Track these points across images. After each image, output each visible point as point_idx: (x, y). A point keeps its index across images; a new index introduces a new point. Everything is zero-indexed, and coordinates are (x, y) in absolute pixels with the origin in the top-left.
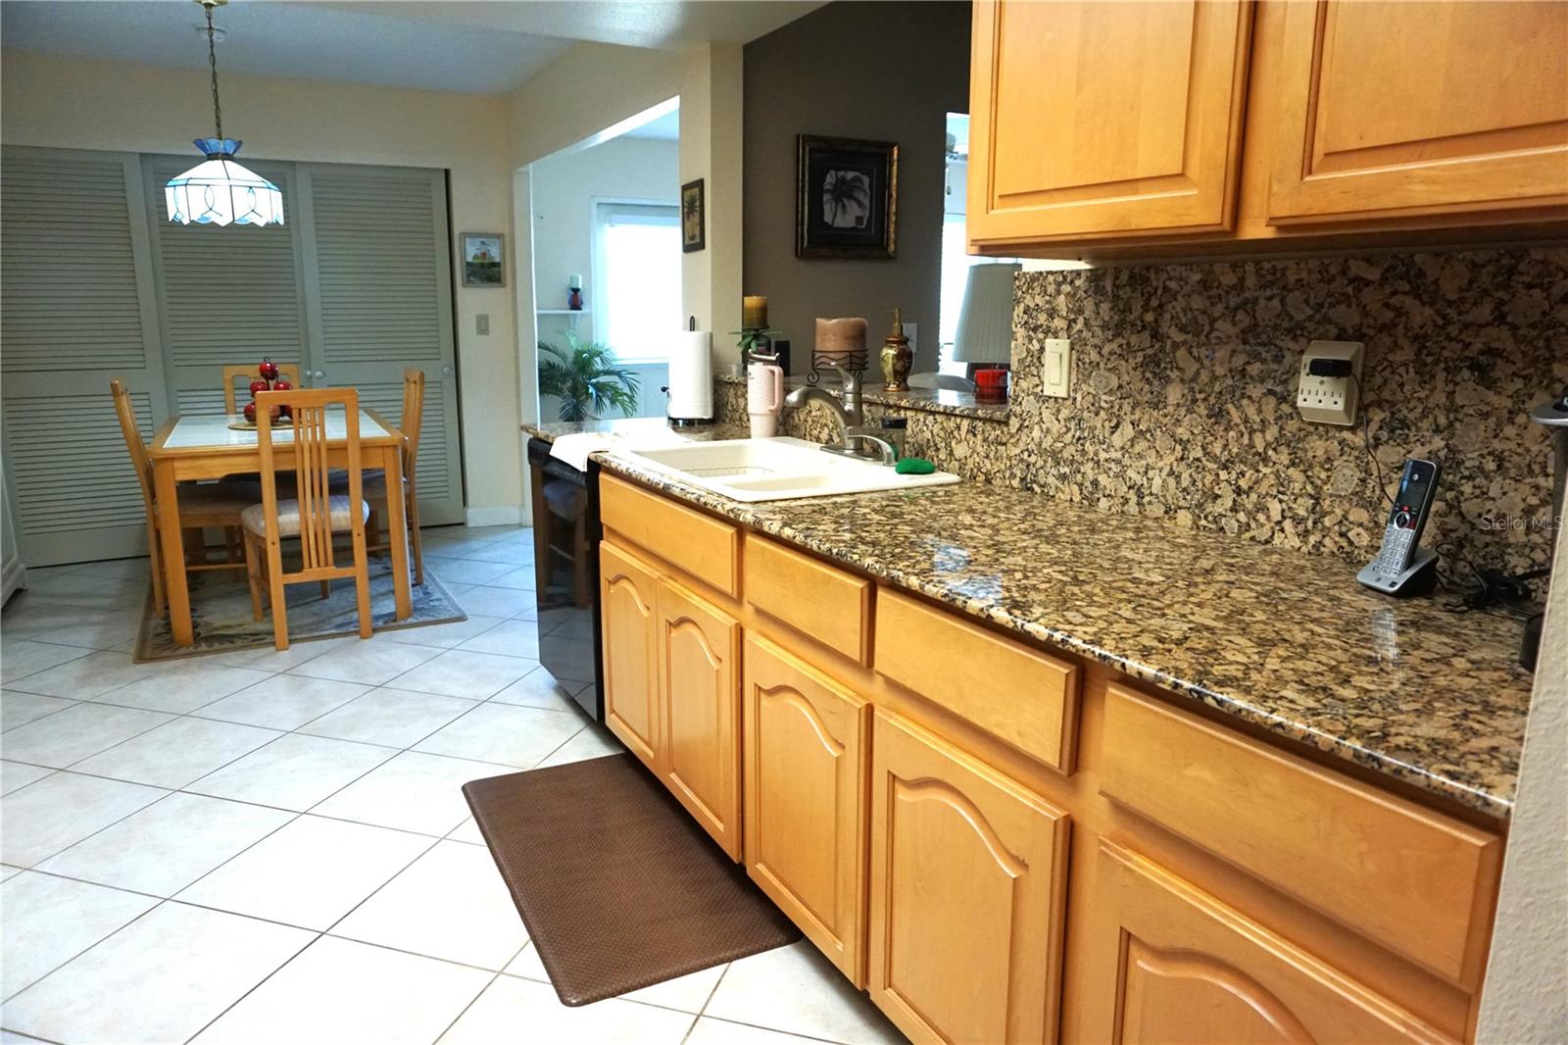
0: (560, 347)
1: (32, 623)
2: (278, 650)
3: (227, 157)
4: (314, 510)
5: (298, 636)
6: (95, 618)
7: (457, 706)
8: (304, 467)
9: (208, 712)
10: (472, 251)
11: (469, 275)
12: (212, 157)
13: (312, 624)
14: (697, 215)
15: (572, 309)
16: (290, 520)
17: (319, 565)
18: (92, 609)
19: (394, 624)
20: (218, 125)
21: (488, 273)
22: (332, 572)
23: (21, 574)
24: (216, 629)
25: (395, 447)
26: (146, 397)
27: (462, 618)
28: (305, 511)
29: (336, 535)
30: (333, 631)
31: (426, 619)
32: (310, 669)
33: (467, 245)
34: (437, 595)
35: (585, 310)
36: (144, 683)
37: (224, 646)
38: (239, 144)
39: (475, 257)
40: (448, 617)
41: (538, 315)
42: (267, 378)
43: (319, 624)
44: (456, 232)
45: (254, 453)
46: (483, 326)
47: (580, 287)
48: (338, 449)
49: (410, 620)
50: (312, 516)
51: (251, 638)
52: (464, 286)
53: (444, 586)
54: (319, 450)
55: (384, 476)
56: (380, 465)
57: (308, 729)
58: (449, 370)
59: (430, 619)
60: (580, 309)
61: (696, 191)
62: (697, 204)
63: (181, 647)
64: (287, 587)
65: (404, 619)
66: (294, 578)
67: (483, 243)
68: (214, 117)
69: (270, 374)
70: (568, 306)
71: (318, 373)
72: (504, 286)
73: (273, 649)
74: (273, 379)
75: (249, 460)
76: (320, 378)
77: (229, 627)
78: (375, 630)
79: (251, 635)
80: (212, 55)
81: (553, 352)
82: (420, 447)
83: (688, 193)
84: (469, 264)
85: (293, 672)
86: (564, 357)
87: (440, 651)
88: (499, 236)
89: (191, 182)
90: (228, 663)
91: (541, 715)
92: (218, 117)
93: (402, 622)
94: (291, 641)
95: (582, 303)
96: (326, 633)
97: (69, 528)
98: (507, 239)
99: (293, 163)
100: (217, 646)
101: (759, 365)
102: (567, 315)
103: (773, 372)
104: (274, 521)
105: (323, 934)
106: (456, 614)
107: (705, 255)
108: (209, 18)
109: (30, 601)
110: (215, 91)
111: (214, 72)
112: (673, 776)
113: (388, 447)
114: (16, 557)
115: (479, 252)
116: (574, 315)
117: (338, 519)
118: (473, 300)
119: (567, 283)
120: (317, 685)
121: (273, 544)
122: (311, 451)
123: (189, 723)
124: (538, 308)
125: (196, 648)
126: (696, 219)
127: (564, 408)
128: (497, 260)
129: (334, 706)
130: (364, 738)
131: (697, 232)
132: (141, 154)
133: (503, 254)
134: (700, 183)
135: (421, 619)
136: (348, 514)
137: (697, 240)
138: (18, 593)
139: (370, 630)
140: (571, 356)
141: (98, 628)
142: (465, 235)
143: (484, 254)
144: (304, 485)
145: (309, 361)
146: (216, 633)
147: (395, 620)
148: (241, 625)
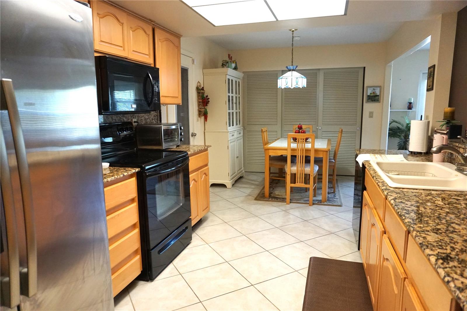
0: (402, 122)
1: (240, 185)
2: (287, 204)
3: (293, 70)
4: (300, 167)
5: (293, 201)
6: (253, 187)
7: (324, 232)
8: (299, 154)
9: (262, 217)
10: (369, 92)
11: (368, 99)
12: (290, 70)
13: (298, 199)
14: (432, 78)
15: (408, 109)
16: (294, 169)
17: (300, 183)
18: (253, 184)
19: (320, 203)
20: (292, 62)
21: (374, 98)
22: (303, 185)
23: (243, 173)
24: (276, 195)
25: (327, 151)
26: (276, 132)
27: (340, 206)
28: (298, 167)
29: (306, 175)
30: (303, 202)
31: (330, 204)
32: (291, 211)
33: (368, 90)
34: (337, 197)
35: (413, 110)
36: (253, 206)
37: (275, 200)
38: (297, 66)
39: (371, 94)
40: (336, 204)
41: (390, 111)
42: (299, 129)
43: (300, 199)
44: (365, 86)
45: (286, 150)
46: (371, 115)
47: (412, 102)
48: (308, 150)
49: (325, 203)
50: (299, 169)
51: (282, 199)
52: (366, 103)
53: (341, 195)
54: (303, 150)
55: (323, 160)
56: (321, 156)
57: (281, 228)
58: (359, 129)
59: (331, 204)
60: (411, 109)
61: (432, 69)
62: (432, 74)
63: (266, 198)
64: (291, 188)
65: (324, 202)
66: (293, 185)
67: (374, 89)
68: (291, 60)
69: (300, 128)
70: (407, 108)
71: (320, 128)
72: (380, 102)
73: (286, 203)
74: (301, 129)
75: (285, 151)
76: (320, 129)
77: (279, 195)
78: (313, 204)
79: (283, 198)
80: (293, 44)
81: (398, 123)
82: (339, 153)
83: (430, 70)
84: (368, 96)
85: (287, 211)
86: (403, 126)
87: (328, 214)
88: (380, 87)
89: (283, 78)
90: (274, 205)
91: (347, 242)
92: (292, 60)
93: (323, 203)
94: (290, 202)
95: (412, 107)
96: (301, 202)
97: (257, 163)
98: (382, 88)
99: (319, 69)
100: (273, 200)
101: (438, 135)
102: (407, 111)
103: (443, 137)
104: (290, 169)
105: (252, 285)
106: (339, 204)
107: (433, 92)
108: (293, 34)
109: (243, 180)
110: (292, 53)
111: (293, 48)
112: (368, 277)
113: (325, 151)
114: (242, 169)
115: (372, 92)
116: (409, 111)
117: (307, 170)
118: (369, 107)
119: (408, 101)
120: (291, 216)
121: (289, 175)
122: (301, 150)
123: (257, 218)
124: (390, 109)
125: (268, 199)
126: (431, 79)
127: (399, 142)
128: (378, 94)
129: (291, 223)
130: (293, 234)
131: (431, 84)
132: (282, 70)
133: (380, 92)
134: (434, 66)
135: (328, 203)
136: (310, 169)
137: (431, 87)
138: (241, 177)
139: (312, 204)
140: (405, 125)
141: (252, 189)
142: (368, 87)
143: (374, 93)
144: (298, 160)
145: (318, 124)
146: (276, 196)
147: (321, 202)
148: (282, 195)
